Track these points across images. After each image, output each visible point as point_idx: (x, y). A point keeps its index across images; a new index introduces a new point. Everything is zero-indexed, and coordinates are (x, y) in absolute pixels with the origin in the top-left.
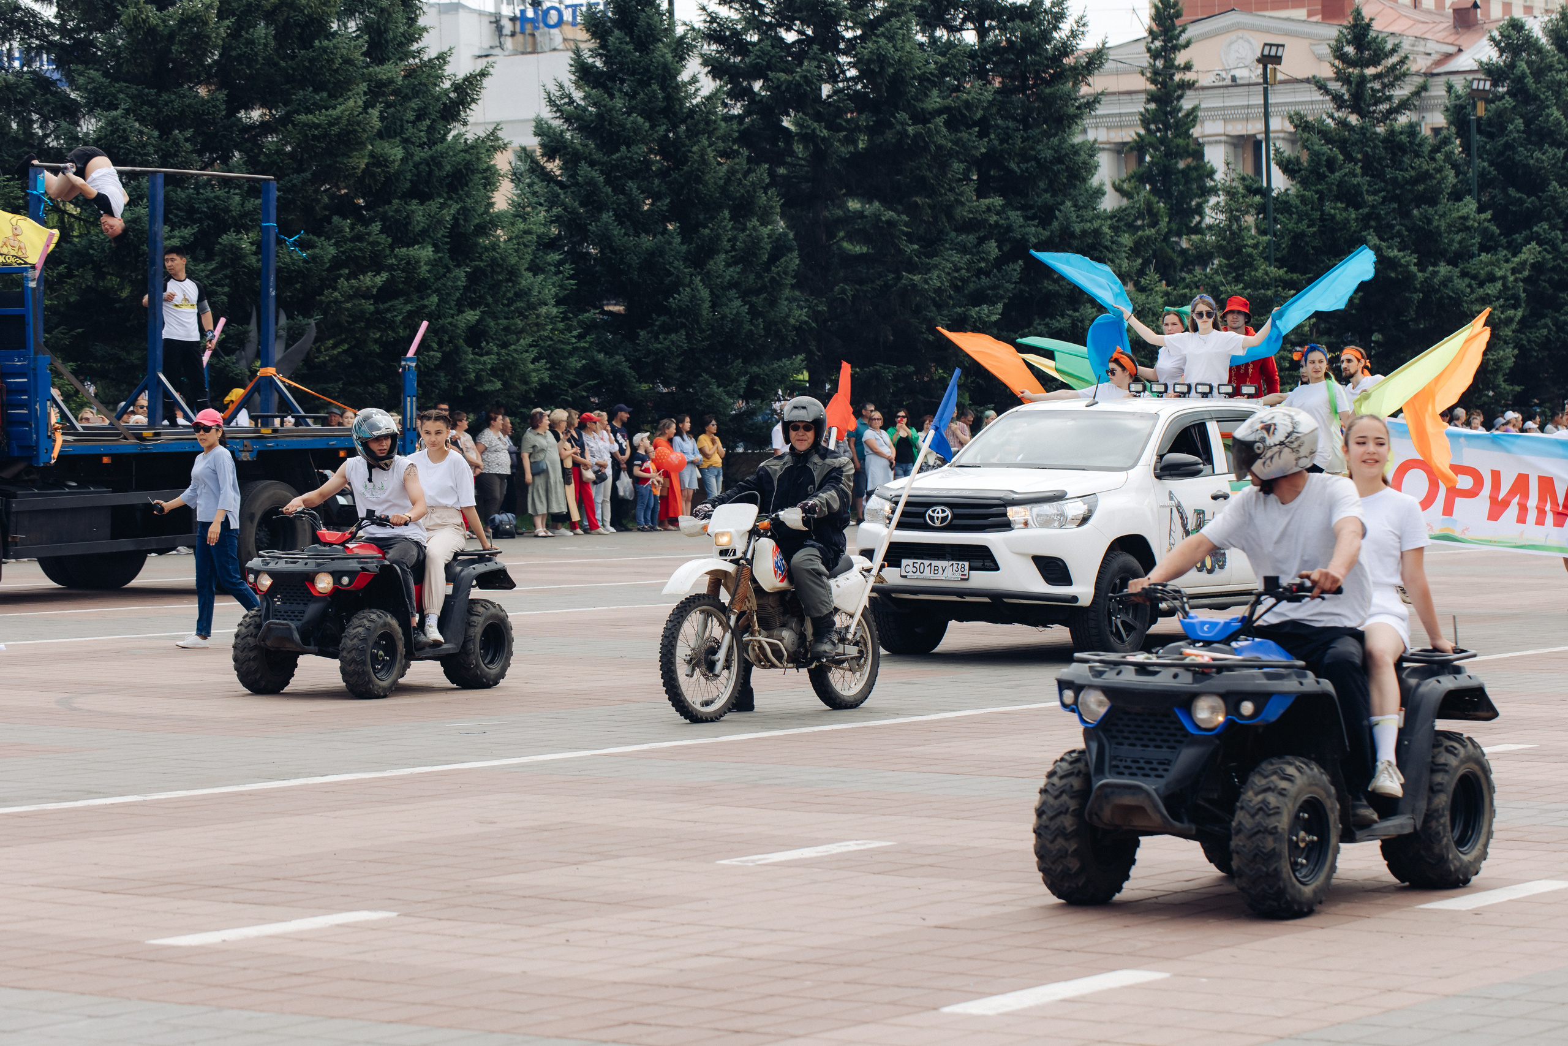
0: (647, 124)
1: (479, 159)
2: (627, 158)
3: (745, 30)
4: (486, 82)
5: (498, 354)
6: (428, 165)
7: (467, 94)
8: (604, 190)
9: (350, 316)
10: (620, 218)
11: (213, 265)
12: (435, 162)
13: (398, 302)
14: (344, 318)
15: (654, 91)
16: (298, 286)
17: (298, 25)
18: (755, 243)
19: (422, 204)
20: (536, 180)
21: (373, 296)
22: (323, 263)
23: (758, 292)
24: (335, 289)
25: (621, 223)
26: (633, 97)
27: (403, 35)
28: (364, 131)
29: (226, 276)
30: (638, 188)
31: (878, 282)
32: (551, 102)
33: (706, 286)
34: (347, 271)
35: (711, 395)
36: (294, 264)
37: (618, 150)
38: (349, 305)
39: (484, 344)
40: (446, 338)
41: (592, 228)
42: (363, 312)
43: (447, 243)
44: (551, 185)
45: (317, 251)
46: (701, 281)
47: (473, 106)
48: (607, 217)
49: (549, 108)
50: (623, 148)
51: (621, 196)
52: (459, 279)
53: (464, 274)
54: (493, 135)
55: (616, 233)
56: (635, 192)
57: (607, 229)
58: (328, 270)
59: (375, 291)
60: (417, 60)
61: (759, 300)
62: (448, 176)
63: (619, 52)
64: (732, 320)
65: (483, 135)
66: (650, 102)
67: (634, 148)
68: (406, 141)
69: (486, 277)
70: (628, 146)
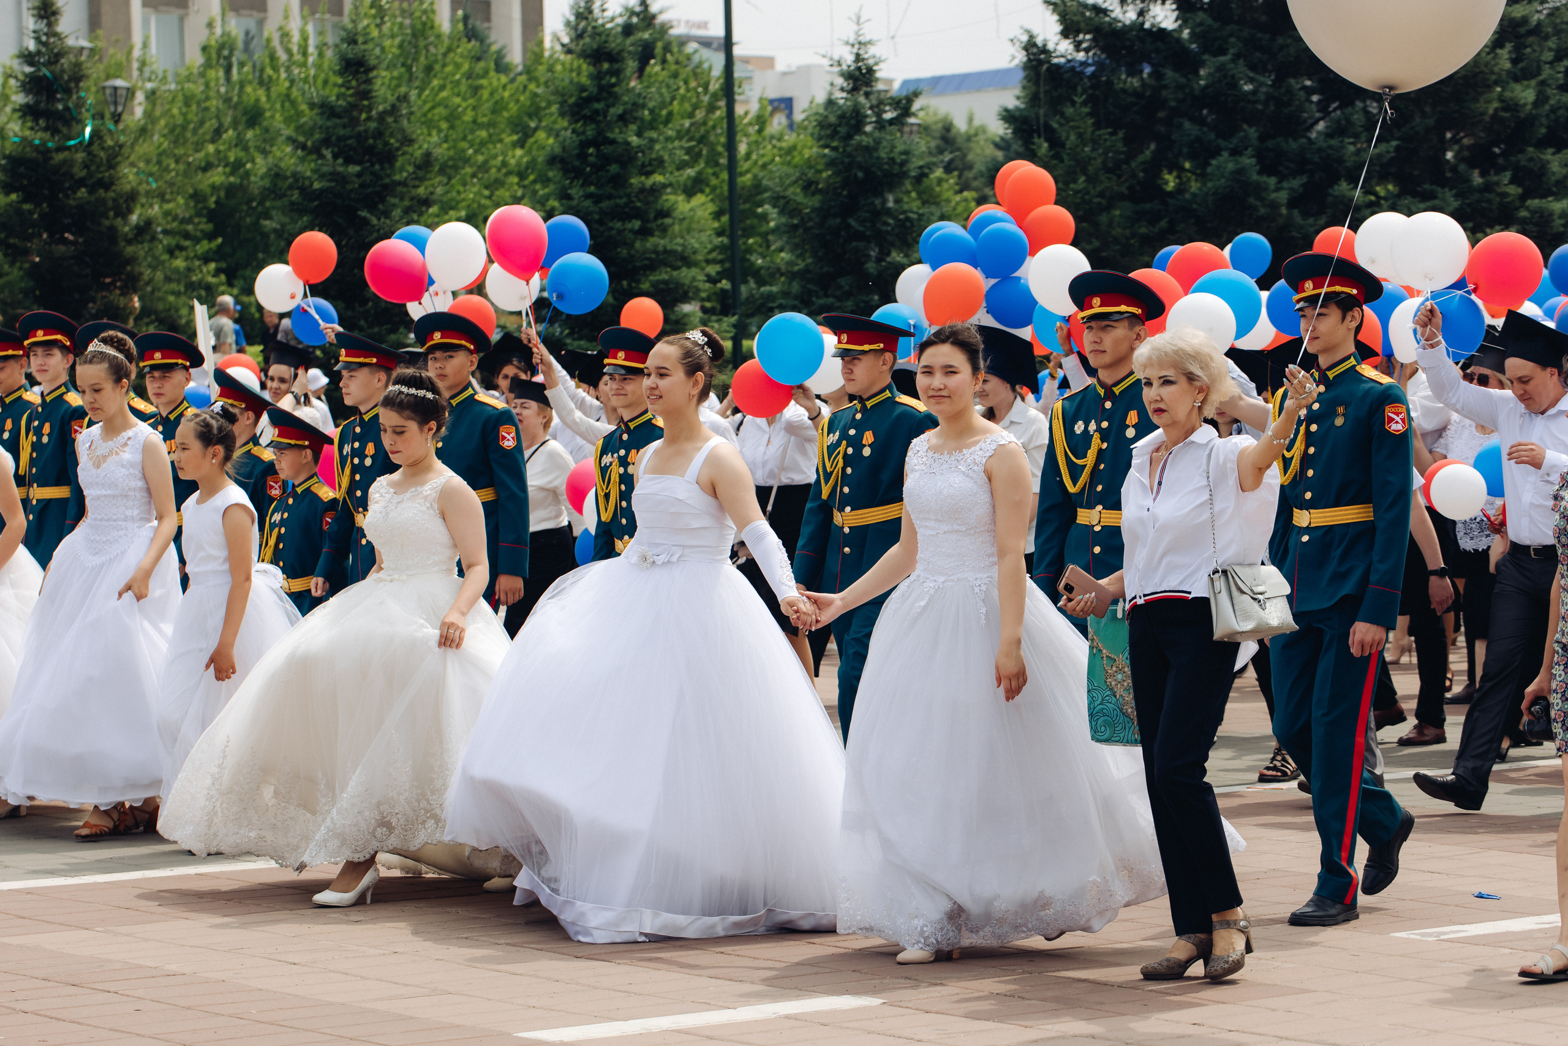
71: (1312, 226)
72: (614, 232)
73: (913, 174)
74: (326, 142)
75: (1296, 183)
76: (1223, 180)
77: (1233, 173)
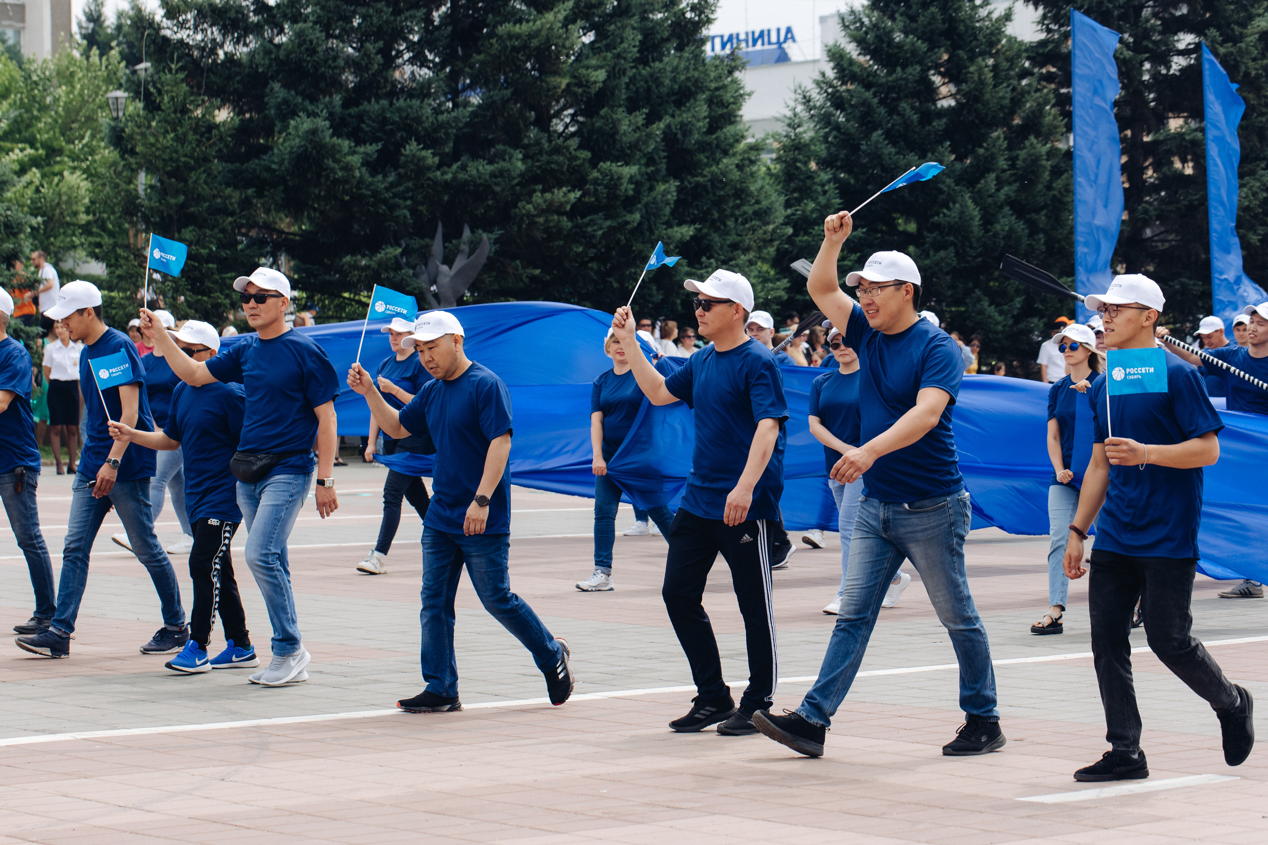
2: (902, 79)
7: (703, 14)
8: (878, 110)
9: (545, 231)
11: (391, 178)
12: (656, 79)
13: (598, 217)
14: (538, 233)
15: (933, 13)
18: (1035, 160)
21: (567, 212)
22: (513, 178)
23: (1038, 211)
24: (529, 202)
25: (894, 144)
26: (913, 19)
29: (408, 190)
31: (1184, 203)
32: (846, 27)
33: (976, 203)
34: (540, 187)
35: (981, 312)
36: (480, 178)
38: (541, 220)
39: (704, 259)
41: (864, 147)
43: (665, 157)
45: (504, 164)
46: (970, 197)
48: (877, 135)
49: (843, 33)
50: (899, 69)
51: (895, 117)
52: (669, 192)
53: (673, 189)
55: (886, 151)
57: (877, 148)
58: (518, 184)
59: (568, 207)
61: (1042, 218)
62: (672, 93)
64: (1004, 238)
66: (929, 24)
67: (909, 70)
69: (708, 192)
70: (904, 68)
76: (297, 140)
77: (307, 132)
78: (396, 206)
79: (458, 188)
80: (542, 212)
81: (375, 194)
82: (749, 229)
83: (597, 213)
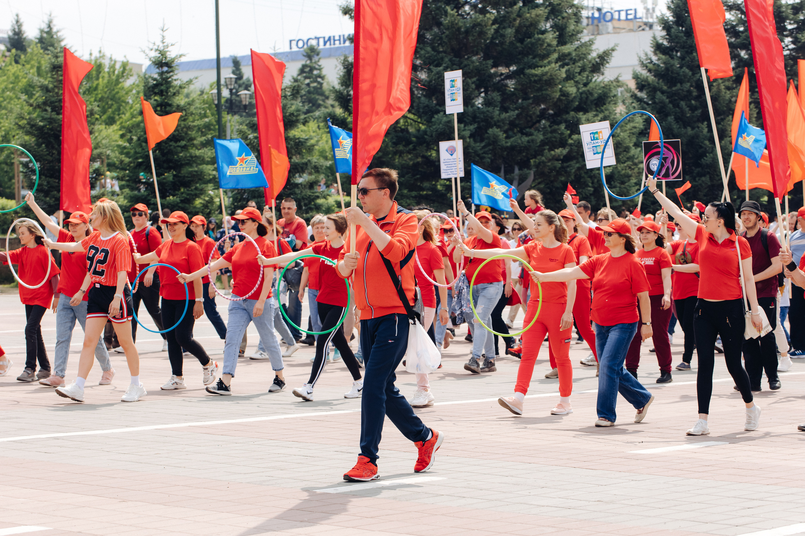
0: (690, 73)
1: (611, 91)
2: (680, 89)
3: (737, 25)
4: (614, 54)
5: (620, 187)
6: (587, 95)
7: (604, 60)
8: (668, 106)
9: (549, 169)
10: (677, 119)
11: (483, 144)
12: (589, 92)
13: (573, 163)
14: (546, 170)
16: (524, 154)
17: (525, 26)
19: (585, 114)
20: (635, 101)
21: (561, 160)
22: (537, 143)
24: (542, 155)
25: (677, 122)
26: (683, 59)
27: (573, 30)
28: (558, 79)
29: (490, 150)
30: (686, 105)
34: (548, 147)
36: (522, 143)
37: (675, 86)
38: (549, 164)
39: (612, 183)
40: (596, 180)
42: (555, 167)
44: (642, 103)
45: (534, 137)
47: (607, 65)
48: (670, 119)
50: (679, 85)
51: (677, 109)
54: (617, 80)
55: (675, 127)
56: (684, 107)
58: (539, 146)
59: (562, 157)
60: (579, 42)
62: (595, 100)
63: (677, 37)
65: (612, 79)
67: (684, 85)
68: (577, 82)
70: (681, 84)
71: (478, 146)
72: (172, 147)
73: (302, 121)
74: (45, 103)
75: (472, 127)
77: (446, 122)
78: (484, 158)
79: (512, 148)
80: (550, 160)
81: (475, 152)
82: (626, 167)
83: (572, 161)
